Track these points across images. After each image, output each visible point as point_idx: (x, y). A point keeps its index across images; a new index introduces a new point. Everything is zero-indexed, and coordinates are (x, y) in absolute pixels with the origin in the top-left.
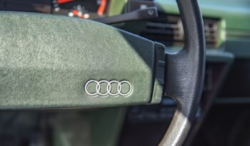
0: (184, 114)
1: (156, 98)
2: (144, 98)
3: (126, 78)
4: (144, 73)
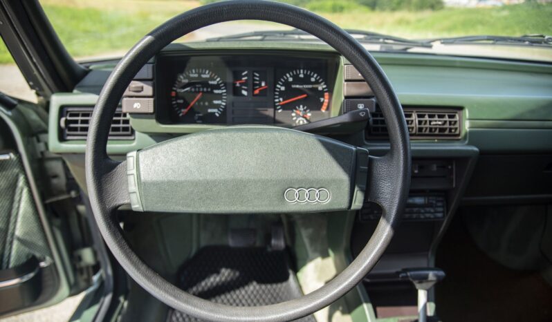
0: (388, 221)
1: (357, 204)
2: (343, 204)
3: (324, 185)
4: (341, 181)
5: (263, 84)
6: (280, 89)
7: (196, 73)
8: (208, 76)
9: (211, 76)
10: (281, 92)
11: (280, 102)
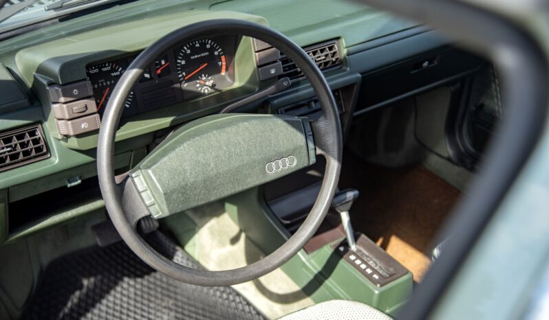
1: (312, 160)
2: (305, 163)
3: (290, 154)
5: (163, 62)
6: (180, 63)
7: (95, 68)
8: (109, 68)
9: (112, 67)
10: (182, 66)
11: (183, 76)
